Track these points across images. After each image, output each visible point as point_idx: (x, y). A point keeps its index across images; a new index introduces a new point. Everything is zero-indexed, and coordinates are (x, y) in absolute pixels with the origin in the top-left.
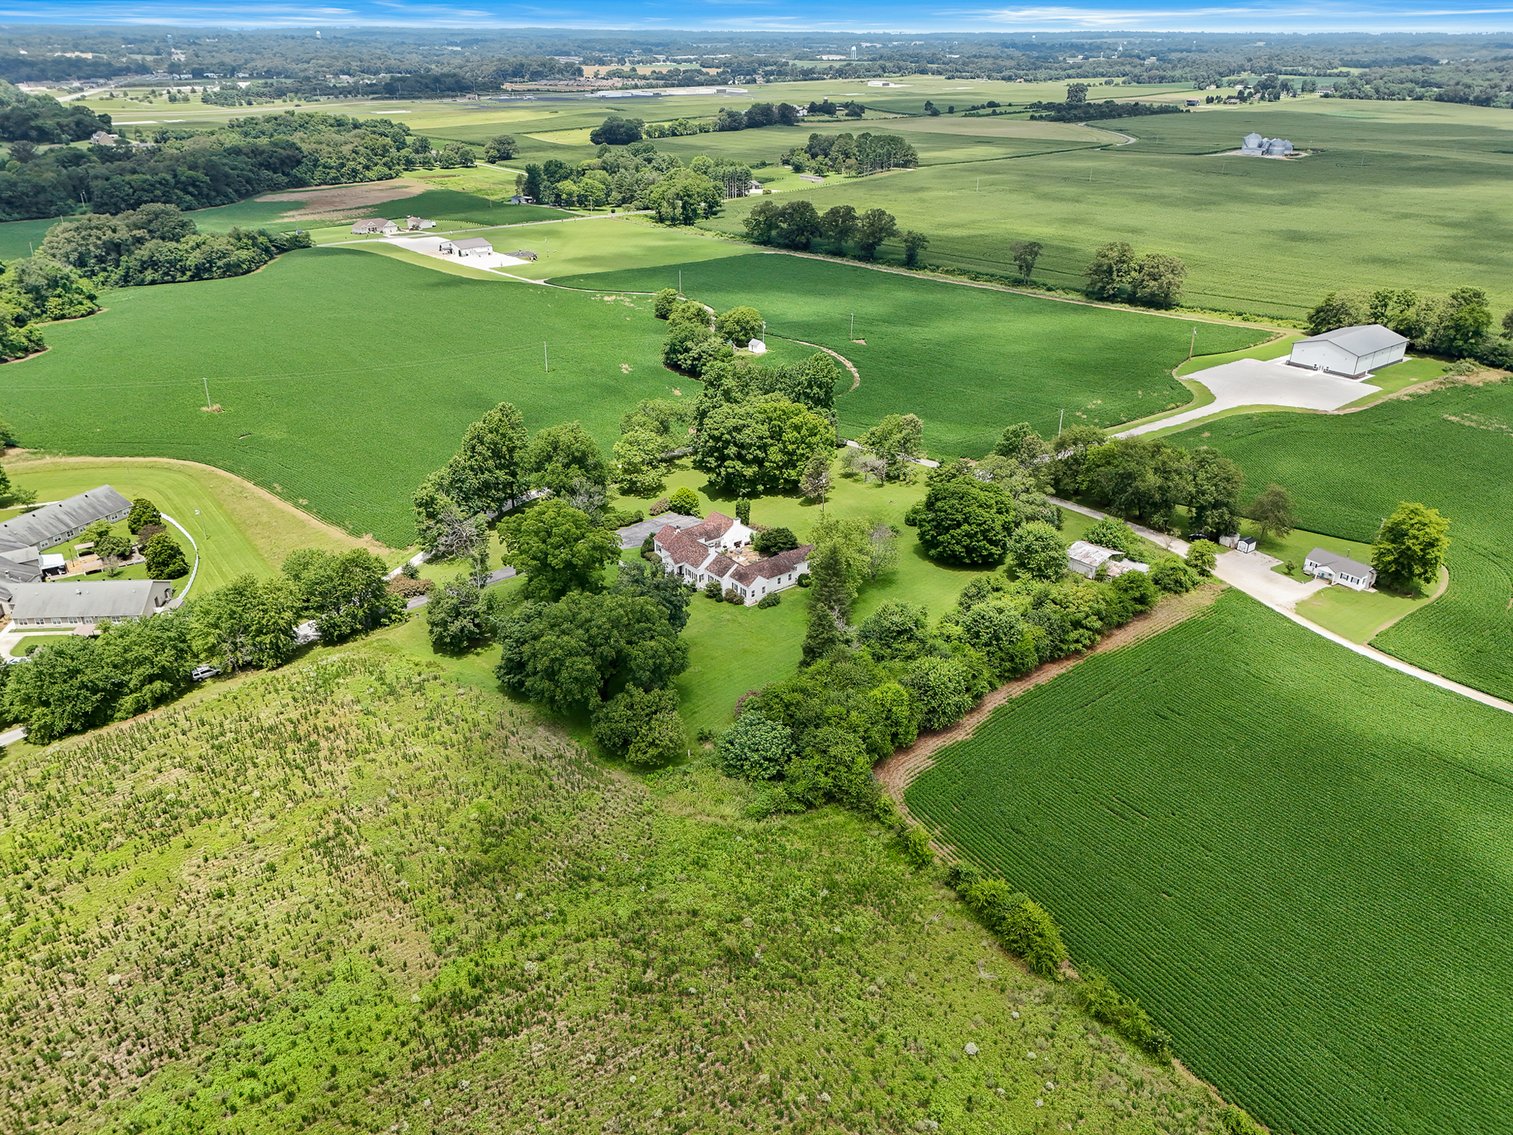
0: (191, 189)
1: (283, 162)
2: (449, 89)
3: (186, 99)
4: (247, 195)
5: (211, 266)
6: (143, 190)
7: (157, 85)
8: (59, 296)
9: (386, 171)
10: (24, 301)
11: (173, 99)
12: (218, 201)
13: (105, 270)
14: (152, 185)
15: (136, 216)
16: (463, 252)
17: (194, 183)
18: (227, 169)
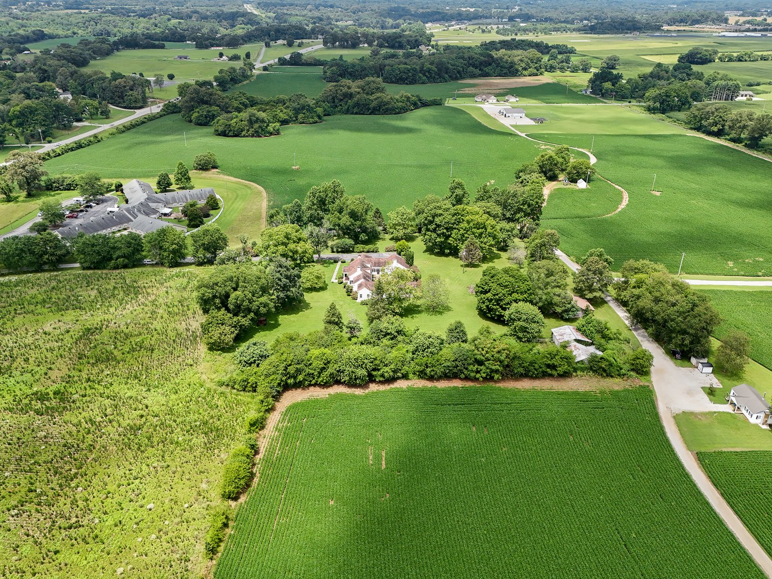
0: (427, 74)
1: (481, 63)
2: (628, 29)
3: (490, 32)
4: (456, 79)
5: (380, 108)
6: (404, 72)
7: (482, 24)
8: (304, 114)
9: (535, 71)
10: (290, 114)
11: (483, 31)
12: (439, 80)
13: (341, 105)
14: (408, 71)
15: (360, 82)
16: (507, 115)
17: (429, 71)
18: (449, 65)
